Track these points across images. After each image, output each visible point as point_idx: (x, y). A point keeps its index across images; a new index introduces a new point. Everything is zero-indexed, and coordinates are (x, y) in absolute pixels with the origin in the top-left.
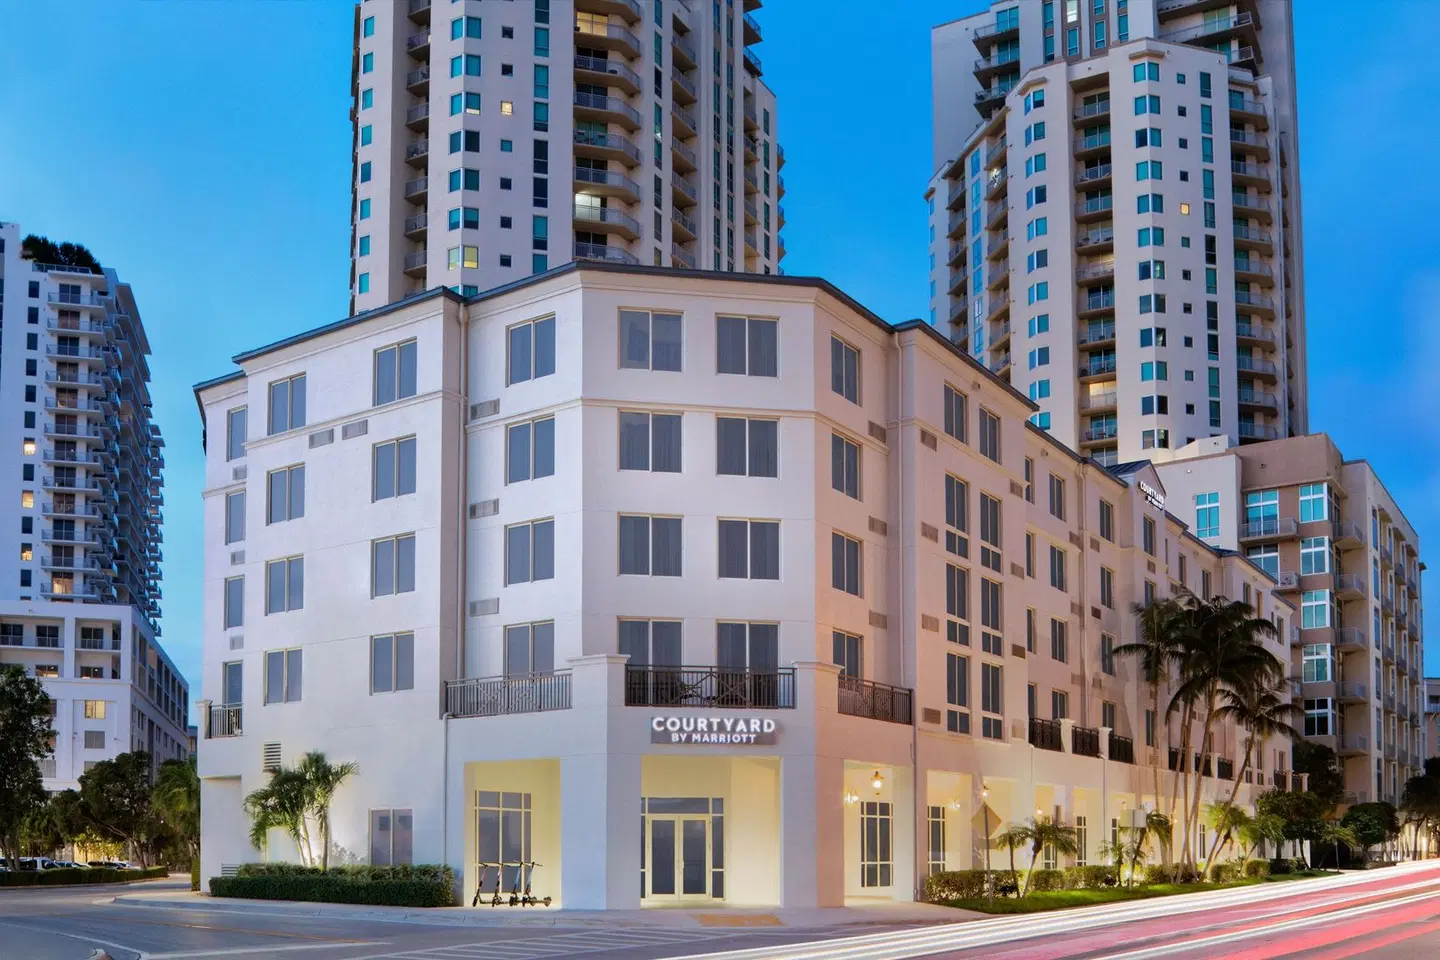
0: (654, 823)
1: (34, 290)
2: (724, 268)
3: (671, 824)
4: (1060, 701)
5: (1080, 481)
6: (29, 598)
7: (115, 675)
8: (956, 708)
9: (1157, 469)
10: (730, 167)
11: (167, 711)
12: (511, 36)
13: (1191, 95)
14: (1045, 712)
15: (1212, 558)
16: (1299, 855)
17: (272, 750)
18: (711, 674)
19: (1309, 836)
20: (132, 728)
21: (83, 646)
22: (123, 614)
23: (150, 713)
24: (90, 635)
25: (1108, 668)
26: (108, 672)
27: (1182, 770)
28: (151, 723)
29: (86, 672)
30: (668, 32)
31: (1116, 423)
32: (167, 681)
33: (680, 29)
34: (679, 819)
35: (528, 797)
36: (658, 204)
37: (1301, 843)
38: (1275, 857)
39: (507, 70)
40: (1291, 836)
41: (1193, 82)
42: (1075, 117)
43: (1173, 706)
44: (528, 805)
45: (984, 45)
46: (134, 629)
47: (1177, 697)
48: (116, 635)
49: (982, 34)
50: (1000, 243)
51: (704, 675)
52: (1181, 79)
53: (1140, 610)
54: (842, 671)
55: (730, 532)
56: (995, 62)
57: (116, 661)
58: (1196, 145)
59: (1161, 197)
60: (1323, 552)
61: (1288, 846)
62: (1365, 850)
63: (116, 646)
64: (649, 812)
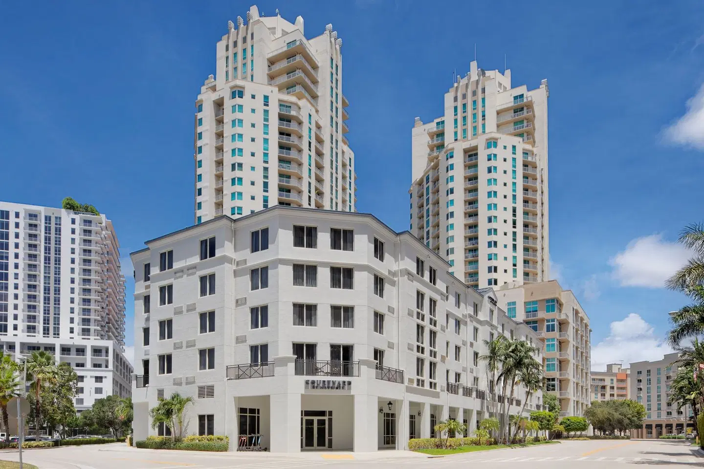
0: (306, 420)
1: (73, 222)
2: (334, 209)
3: (313, 420)
4: (458, 376)
5: (466, 295)
6: (73, 338)
7: (107, 367)
8: (420, 377)
9: (495, 293)
10: (337, 179)
11: (127, 380)
12: (254, 127)
13: (509, 154)
14: (452, 380)
15: (514, 325)
16: (544, 435)
17: (161, 393)
18: (328, 363)
19: (548, 429)
20: (113, 387)
21: (94, 356)
22: (109, 344)
23: (120, 381)
24: (97, 351)
25: (476, 364)
26: (104, 365)
27: (503, 403)
28: (121, 385)
29: (95, 366)
30: (313, 127)
31: (478, 276)
32: (127, 369)
33: (319, 127)
34: (316, 419)
35: (258, 410)
36: (310, 192)
37: (545, 431)
38: (535, 436)
39: (253, 140)
40: (541, 429)
41: (510, 148)
42: (465, 162)
43: (499, 379)
44: (258, 413)
45: (432, 135)
46: (114, 350)
47: (501, 375)
48: (107, 352)
49: (430, 131)
50: (436, 209)
51: (325, 364)
52: (505, 147)
53: (487, 343)
54: (377, 363)
55: (335, 309)
56: (435, 142)
57: (107, 361)
58: (510, 172)
59: (496, 192)
60: (554, 324)
61: (540, 432)
62: (568, 433)
63: (107, 356)
64: (305, 416)
